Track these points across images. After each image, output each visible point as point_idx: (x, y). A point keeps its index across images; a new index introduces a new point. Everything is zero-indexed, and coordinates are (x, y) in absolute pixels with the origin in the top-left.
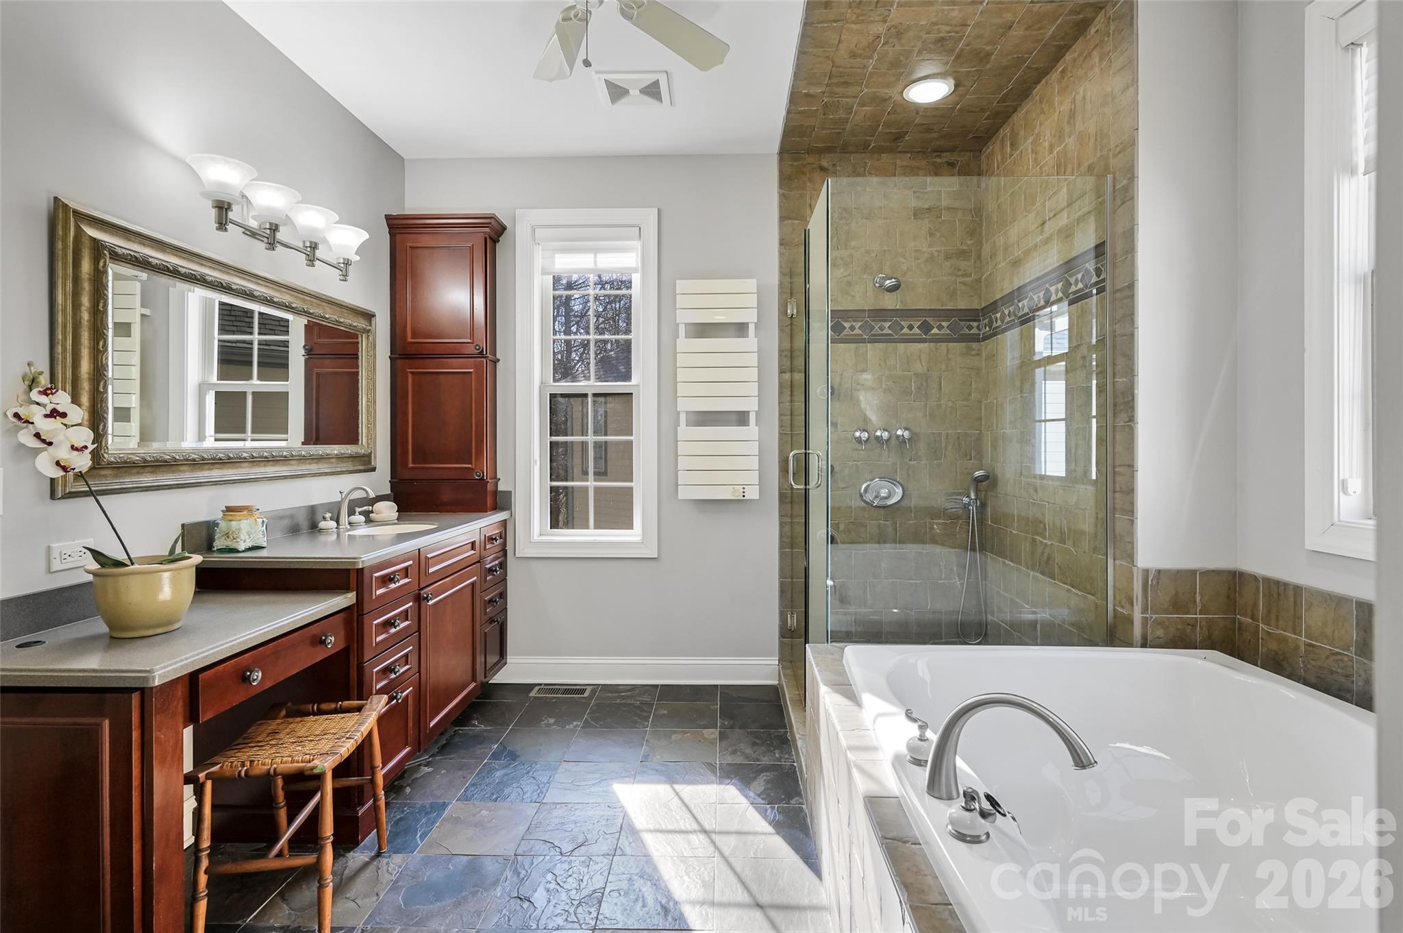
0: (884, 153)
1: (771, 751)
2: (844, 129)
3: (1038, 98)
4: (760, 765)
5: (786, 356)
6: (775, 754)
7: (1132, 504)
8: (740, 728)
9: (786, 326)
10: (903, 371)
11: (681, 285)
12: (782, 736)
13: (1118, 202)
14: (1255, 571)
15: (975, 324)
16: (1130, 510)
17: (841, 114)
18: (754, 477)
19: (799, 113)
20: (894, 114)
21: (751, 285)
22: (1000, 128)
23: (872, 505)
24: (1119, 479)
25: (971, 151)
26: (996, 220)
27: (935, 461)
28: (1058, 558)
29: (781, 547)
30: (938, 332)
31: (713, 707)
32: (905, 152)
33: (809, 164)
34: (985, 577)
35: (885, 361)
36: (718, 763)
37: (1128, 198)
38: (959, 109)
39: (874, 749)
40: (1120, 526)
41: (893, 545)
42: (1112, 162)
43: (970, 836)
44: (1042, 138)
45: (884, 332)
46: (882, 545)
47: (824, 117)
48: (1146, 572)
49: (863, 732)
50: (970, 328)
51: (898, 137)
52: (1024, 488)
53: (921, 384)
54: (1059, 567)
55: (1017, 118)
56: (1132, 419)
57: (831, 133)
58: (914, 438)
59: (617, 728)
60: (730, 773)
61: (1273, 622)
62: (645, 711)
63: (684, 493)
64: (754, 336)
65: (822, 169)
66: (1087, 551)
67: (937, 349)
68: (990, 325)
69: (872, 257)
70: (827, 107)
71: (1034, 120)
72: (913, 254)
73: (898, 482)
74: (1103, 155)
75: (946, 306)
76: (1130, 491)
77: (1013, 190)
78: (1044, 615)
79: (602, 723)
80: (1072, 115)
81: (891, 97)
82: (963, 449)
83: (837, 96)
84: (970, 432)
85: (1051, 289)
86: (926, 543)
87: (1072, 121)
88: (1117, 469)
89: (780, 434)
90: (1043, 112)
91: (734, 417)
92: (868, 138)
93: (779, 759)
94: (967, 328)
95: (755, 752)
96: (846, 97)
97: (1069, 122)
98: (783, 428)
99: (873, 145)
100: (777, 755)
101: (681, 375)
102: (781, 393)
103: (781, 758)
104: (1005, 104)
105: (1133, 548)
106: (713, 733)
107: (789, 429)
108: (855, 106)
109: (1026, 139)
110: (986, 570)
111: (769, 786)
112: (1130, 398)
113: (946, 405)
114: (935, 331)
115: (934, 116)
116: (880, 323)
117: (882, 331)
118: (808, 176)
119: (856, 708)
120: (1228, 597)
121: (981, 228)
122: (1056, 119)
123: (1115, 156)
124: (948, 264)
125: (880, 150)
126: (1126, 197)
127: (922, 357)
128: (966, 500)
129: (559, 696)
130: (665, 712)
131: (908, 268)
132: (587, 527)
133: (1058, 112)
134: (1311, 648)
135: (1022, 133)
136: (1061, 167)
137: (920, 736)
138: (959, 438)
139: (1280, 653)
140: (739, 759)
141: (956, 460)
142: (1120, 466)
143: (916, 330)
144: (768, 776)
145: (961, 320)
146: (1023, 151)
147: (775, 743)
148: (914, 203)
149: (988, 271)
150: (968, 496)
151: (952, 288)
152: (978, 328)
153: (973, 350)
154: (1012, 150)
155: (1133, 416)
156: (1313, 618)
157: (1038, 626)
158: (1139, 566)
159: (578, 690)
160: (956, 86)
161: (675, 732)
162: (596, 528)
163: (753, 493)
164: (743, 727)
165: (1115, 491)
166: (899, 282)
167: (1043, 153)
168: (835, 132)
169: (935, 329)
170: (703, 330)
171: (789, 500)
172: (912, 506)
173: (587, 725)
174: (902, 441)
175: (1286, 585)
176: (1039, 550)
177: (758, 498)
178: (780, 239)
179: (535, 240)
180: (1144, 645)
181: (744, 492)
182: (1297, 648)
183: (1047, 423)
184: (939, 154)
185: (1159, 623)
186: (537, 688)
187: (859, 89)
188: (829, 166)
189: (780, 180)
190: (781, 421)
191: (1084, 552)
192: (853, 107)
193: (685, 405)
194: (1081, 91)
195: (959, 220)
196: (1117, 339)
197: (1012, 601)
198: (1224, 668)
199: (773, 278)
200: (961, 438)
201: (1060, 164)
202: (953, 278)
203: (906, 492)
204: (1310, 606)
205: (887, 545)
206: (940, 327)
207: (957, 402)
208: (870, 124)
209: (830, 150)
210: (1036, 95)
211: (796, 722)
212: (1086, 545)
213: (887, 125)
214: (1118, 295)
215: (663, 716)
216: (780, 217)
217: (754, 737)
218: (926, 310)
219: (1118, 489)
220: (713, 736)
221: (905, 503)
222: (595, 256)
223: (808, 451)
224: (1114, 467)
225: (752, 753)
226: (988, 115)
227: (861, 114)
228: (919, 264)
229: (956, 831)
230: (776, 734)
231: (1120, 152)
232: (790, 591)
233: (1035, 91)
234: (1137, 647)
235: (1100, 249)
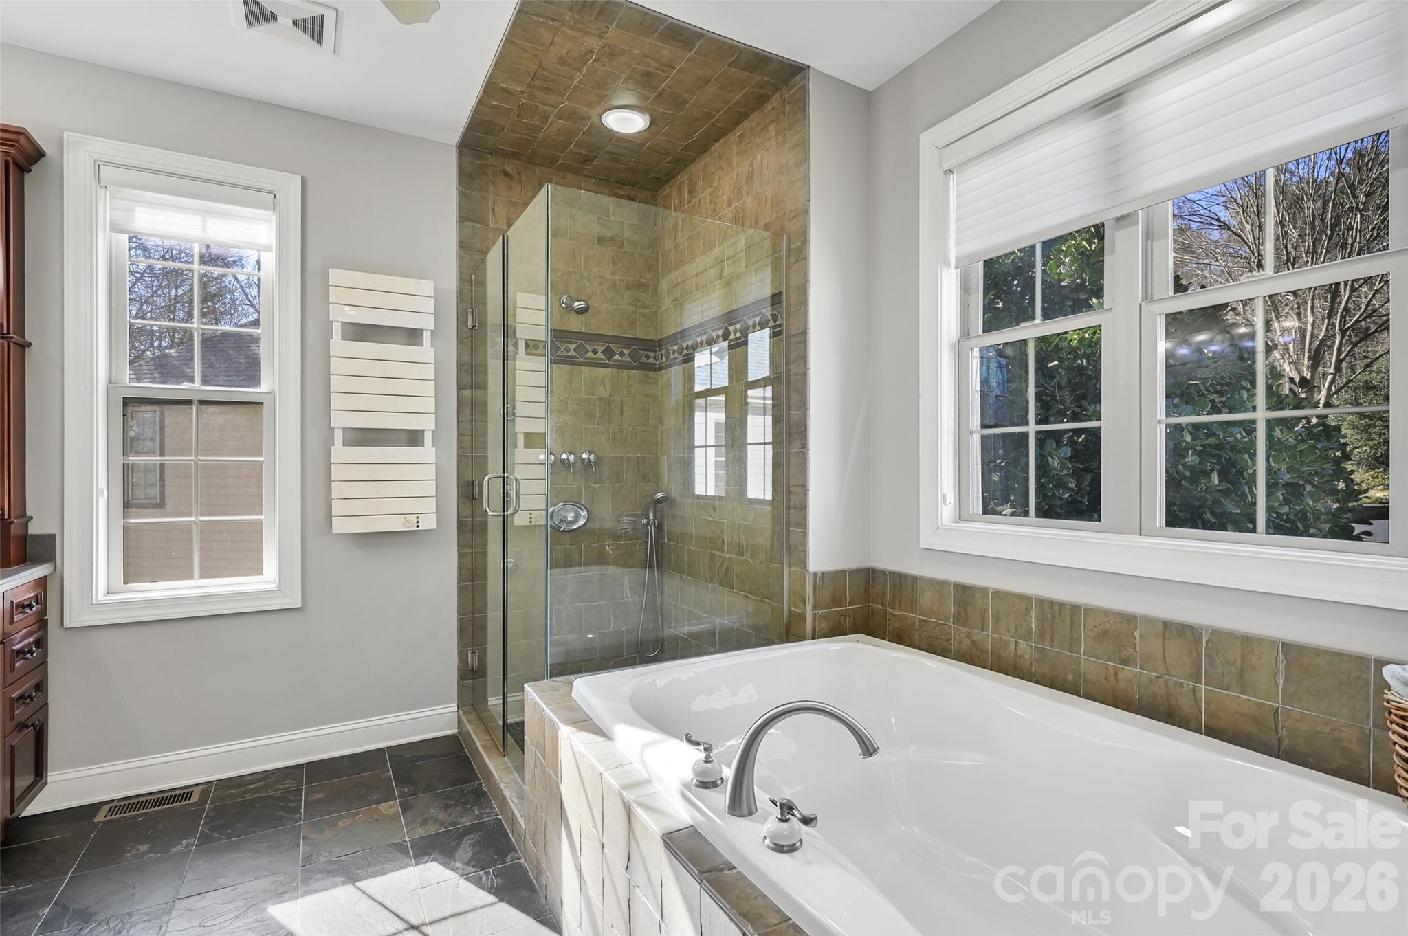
0: (569, 172)
1: (469, 810)
2: (536, 138)
3: (716, 154)
4: (459, 828)
5: (465, 371)
6: (473, 811)
7: (805, 518)
8: (425, 792)
9: (466, 338)
10: (588, 395)
11: (335, 276)
12: (477, 789)
13: (793, 259)
14: (883, 567)
15: (652, 354)
16: (803, 524)
17: (536, 121)
18: (431, 505)
19: (490, 107)
20: (588, 135)
21: (427, 287)
22: (678, 174)
23: (559, 531)
24: (793, 497)
25: (649, 190)
26: (673, 259)
27: (617, 484)
28: (736, 570)
29: (461, 580)
30: (620, 358)
31: (383, 776)
32: (591, 177)
33: (492, 165)
34: (662, 594)
35: (571, 383)
36: (407, 840)
37: (801, 258)
38: (649, 147)
39: (649, 782)
40: (794, 537)
41: (578, 568)
42: (787, 224)
43: (787, 846)
44: (721, 192)
45: (569, 354)
46: (568, 569)
47: (517, 119)
48: (815, 574)
49: (626, 767)
50: (648, 357)
51: (587, 160)
52: (702, 508)
53: (605, 409)
54: (738, 577)
55: (696, 168)
56: (805, 446)
57: (521, 137)
58: (599, 460)
59: (255, 832)
60: (424, 850)
61: (897, 606)
62: (293, 801)
63: (339, 526)
64: (430, 345)
65: (506, 174)
66: (764, 561)
67: (619, 375)
68: (667, 356)
69: (558, 277)
70: (523, 108)
71: (713, 173)
72: (597, 280)
73: (584, 506)
74: (779, 217)
75: (628, 334)
76: (803, 507)
77: (690, 234)
78: (725, 621)
79: (229, 831)
80: (750, 177)
81: (590, 116)
82: (641, 472)
83: (536, 100)
84: (648, 456)
85: (729, 328)
86: (609, 564)
87: (750, 182)
88: (792, 489)
89: (459, 456)
90: (721, 168)
91: (404, 436)
92: (557, 153)
93: (481, 816)
94: (645, 357)
95: (450, 815)
96: (546, 105)
97: (747, 183)
98: (462, 450)
99: (560, 162)
100: (477, 812)
101: (336, 383)
102: (461, 411)
103: (482, 814)
104: (687, 153)
105: (806, 555)
106: (392, 806)
107: (470, 451)
108: (552, 116)
109: (704, 189)
110: (662, 584)
111: (477, 849)
112: (803, 428)
113: (627, 430)
114: (617, 357)
115: (625, 148)
116: (566, 345)
117: (568, 353)
118: (491, 178)
119: (609, 743)
120: (866, 590)
121: (657, 264)
122: (735, 176)
123: (789, 220)
124: (628, 293)
125: (566, 169)
126: (799, 256)
127: (606, 383)
128: (644, 521)
129: (149, 810)
130: (321, 795)
131: (592, 292)
132: (191, 577)
133: (736, 171)
134: (924, 623)
135: (700, 183)
136: (739, 220)
137: (706, 758)
138: (638, 462)
139: (902, 629)
140: (433, 829)
141: (636, 483)
142: (795, 486)
143: (600, 355)
144: (473, 839)
145: (640, 349)
146: (702, 200)
147: (470, 800)
148: (597, 230)
149: (664, 305)
150: (647, 517)
151: (632, 318)
152: (654, 358)
153: (650, 378)
154: (690, 197)
155: (806, 444)
156: (925, 599)
157: (717, 632)
158: (810, 570)
159: (182, 795)
160: (652, 123)
161: (342, 817)
162: (202, 577)
163: (428, 523)
164: (428, 789)
165: (789, 508)
166: (587, 304)
167: (722, 205)
168: (525, 139)
169: (617, 356)
170: (363, 332)
171: (469, 528)
172: (597, 528)
173: (205, 839)
174: (587, 465)
175: (906, 576)
176: (718, 564)
177: (435, 528)
178: (459, 241)
179: (99, 181)
180: (813, 638)
181: (418, 522)
182: (914, 623)
183: (708, 448)
184: (621, 186)
185: (823, 617)
186: (106, 808)
187: (560, 99)
188: (513, 173)
189: (459, 175)
190: (460, 442)
191: (762, 562)
192: (550, 117)
193: (340, 421)
194: (759, 158)
195: (638, 253)
196: (792, 377)
197: (690, 612)
198: (874, 647)
199: (451, 284)
200: (640, 461)
201: (738, 217)
202: (633, 308)
203: (590, 515)
204: (923, 590)
205: (573, 569)
206: (622, 354)
207: (638, 427)
208: (562, 139)
209: (515, 156)
210: (715, 152)
211: (496, 770)
212: (763, 556)
213: (579, 144)
214: (792, 340)
215: (319, 801)
216: (459, 217)
217: (445, 799)
218: (609, 336)
219: (792, 506)
220: (392, 810)
221: (590, 526)
222: (204, 221)
223: (506, 475)
224: (789, 487)
225: (446, 816)
226: (671, 160)
227: (556, 126)
228: (603, 290)
229: (774, 844)
230: (469, 789)
231: (794, 217)
232: (471, 629)
233: (713, 148)
234: (808, 640)
235: (776, 299)
